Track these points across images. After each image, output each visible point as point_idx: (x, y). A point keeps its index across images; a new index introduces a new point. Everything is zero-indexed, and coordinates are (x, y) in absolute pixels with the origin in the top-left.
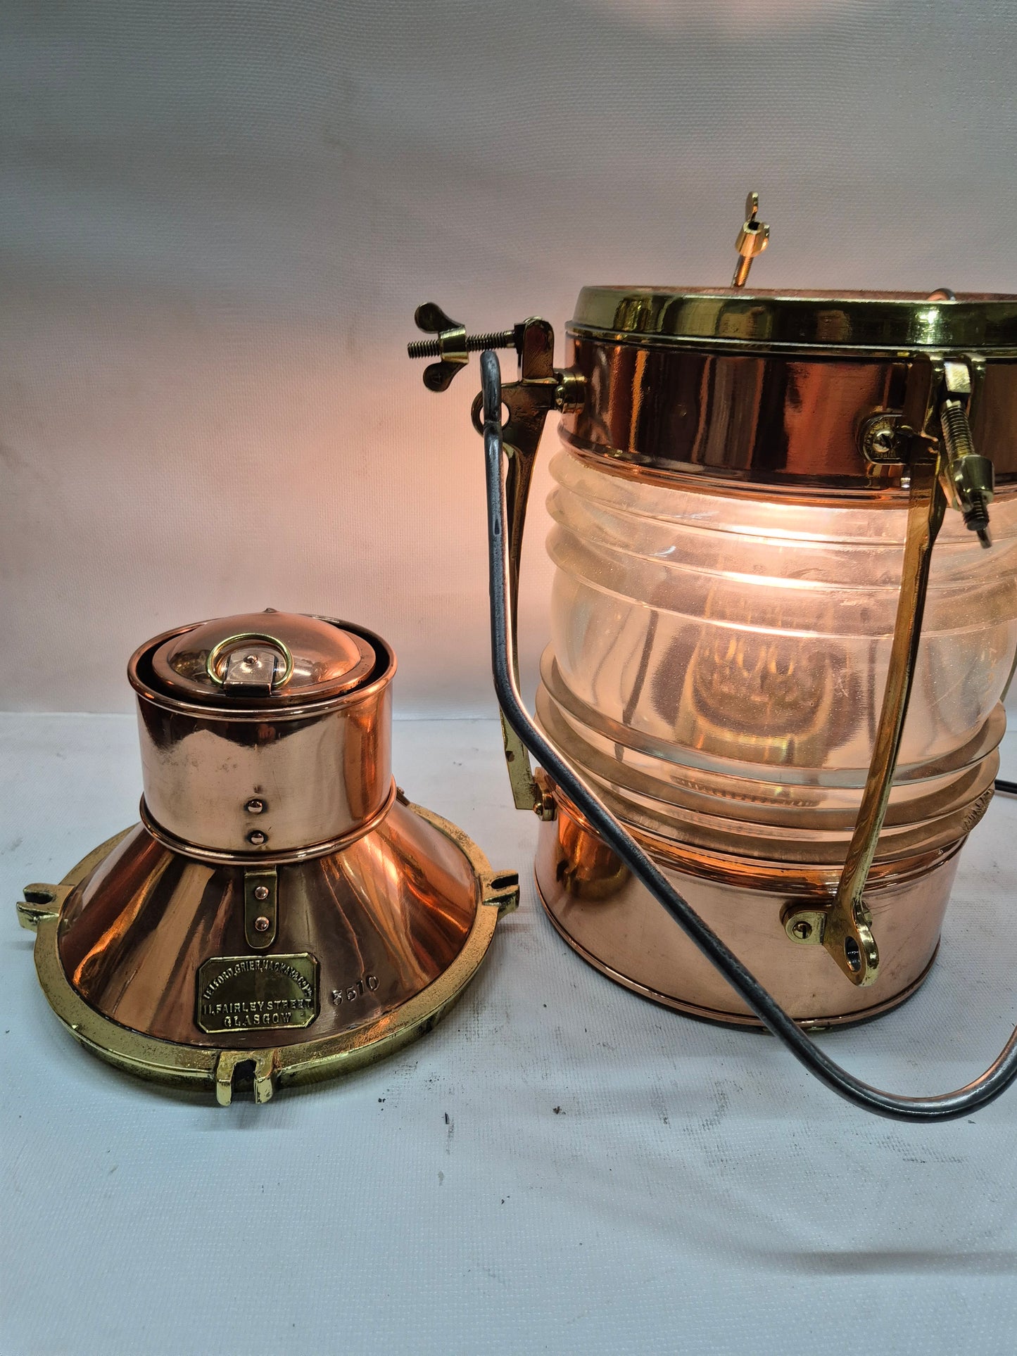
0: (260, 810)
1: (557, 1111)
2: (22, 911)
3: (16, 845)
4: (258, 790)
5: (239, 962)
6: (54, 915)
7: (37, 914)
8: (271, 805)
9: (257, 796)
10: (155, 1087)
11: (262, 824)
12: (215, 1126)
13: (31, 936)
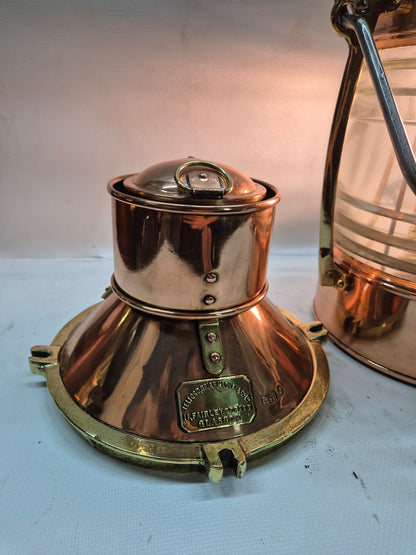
0: (214, 280)
2: (33, 362)
3: (11, 327)
5: (202, 383)
6: (53, 363)
7: (43, 364)
10: (155, 472)
11: (212, 290)
12: (207, 497)
13: (41, 378)
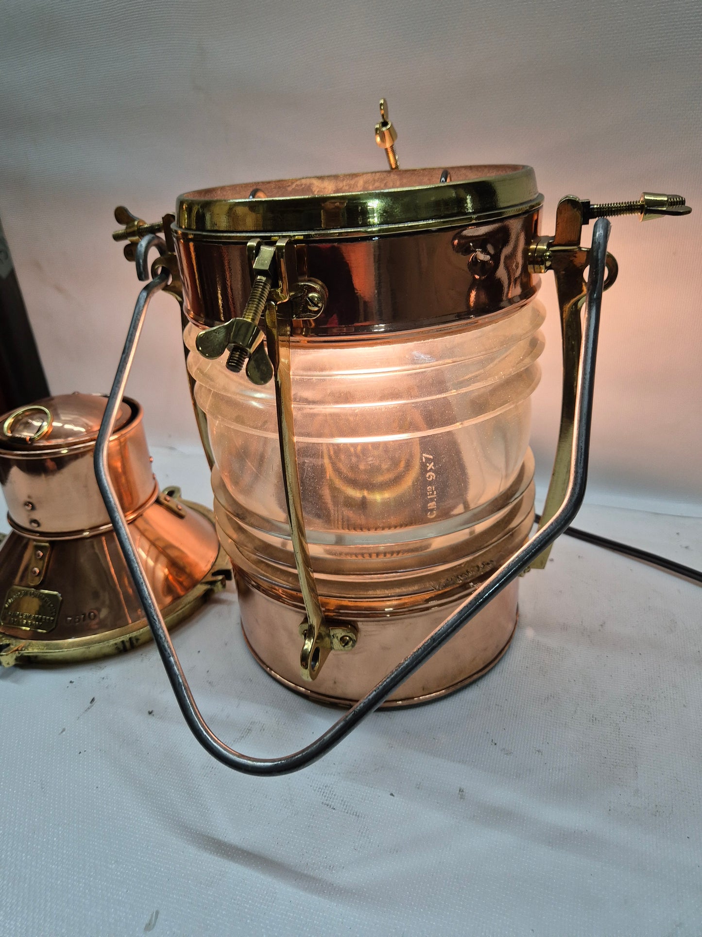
0: (32, 508)
1: (150, 713)
4: (29, 497)
8: (37, 506)
9: (29, 500)
11: (36, 515)
